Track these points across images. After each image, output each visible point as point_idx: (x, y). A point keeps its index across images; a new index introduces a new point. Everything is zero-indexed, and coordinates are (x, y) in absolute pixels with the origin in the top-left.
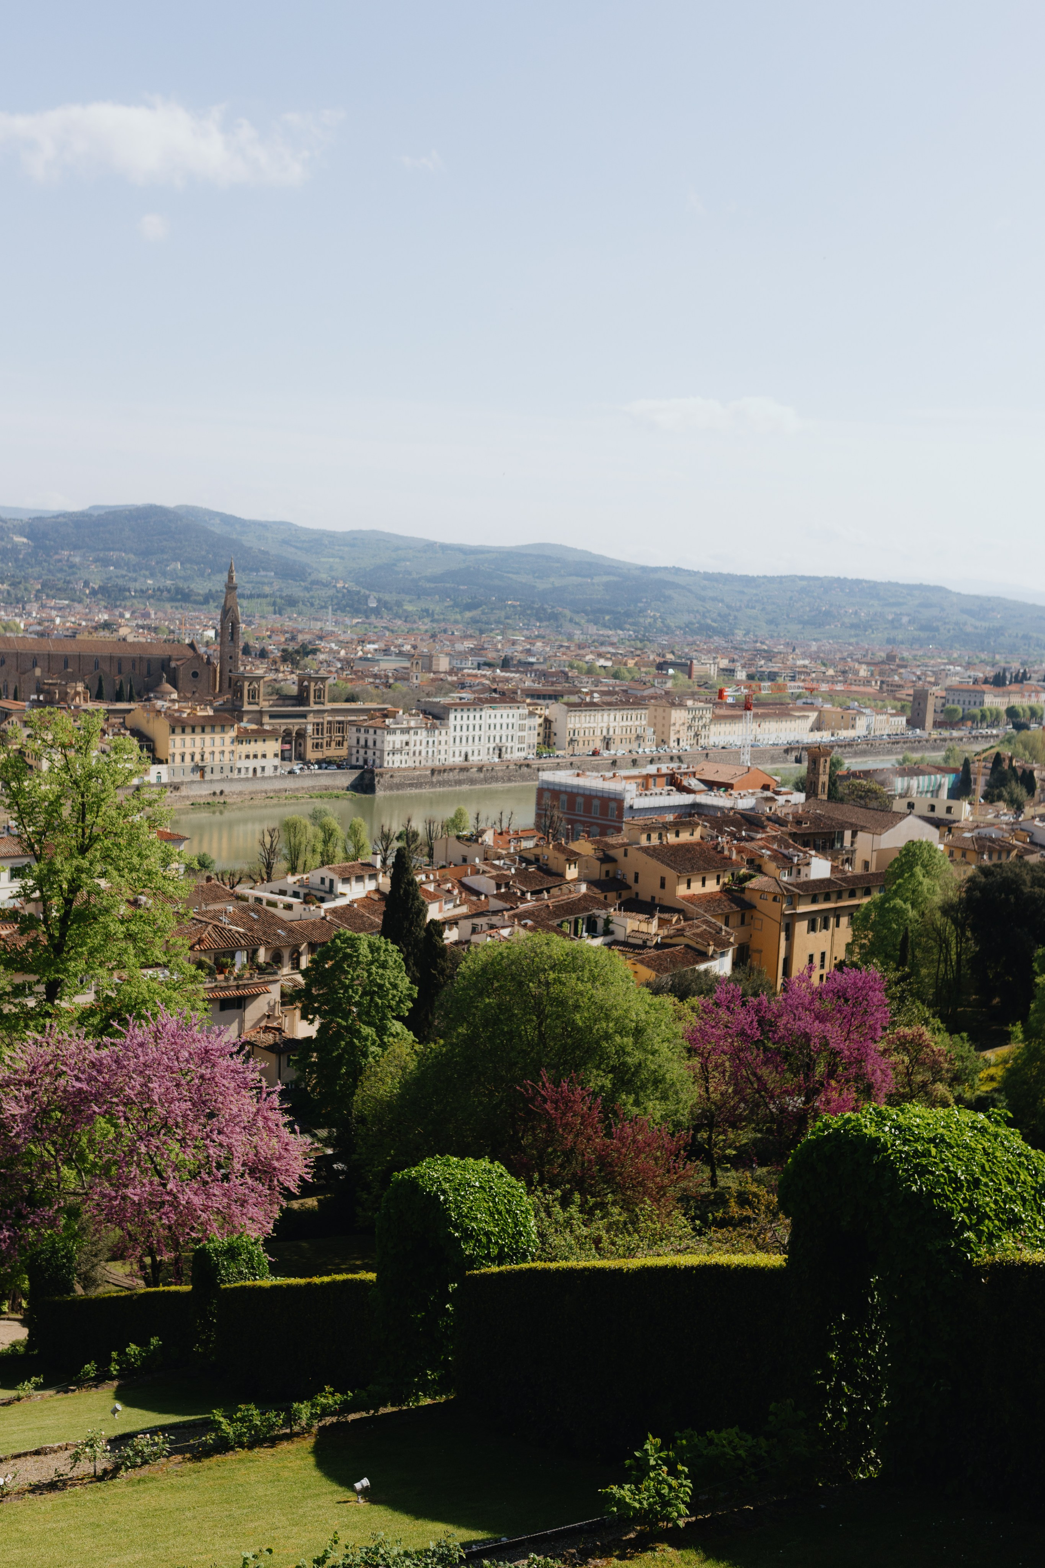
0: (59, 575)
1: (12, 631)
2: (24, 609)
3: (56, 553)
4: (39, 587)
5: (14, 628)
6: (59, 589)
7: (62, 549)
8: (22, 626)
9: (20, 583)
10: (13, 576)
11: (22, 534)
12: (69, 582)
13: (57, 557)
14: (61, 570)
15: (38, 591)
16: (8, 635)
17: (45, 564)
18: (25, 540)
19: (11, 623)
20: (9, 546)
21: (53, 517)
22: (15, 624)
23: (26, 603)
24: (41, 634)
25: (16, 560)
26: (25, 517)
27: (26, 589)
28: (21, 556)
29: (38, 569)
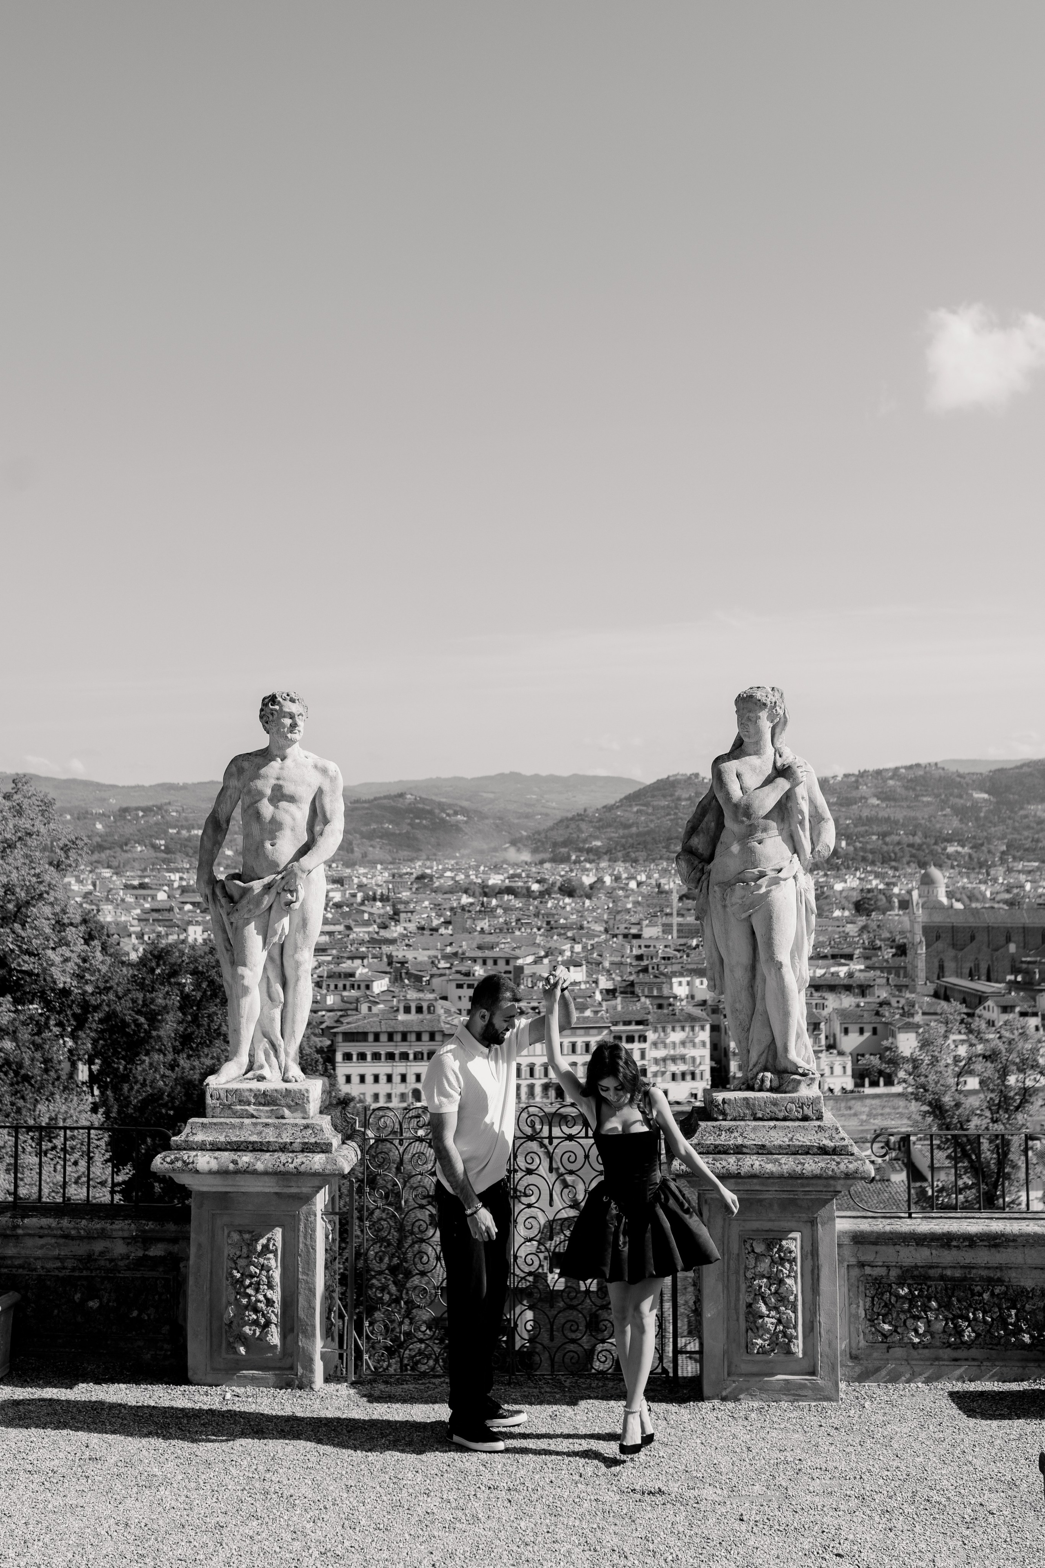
0: (1026, 833)
1: (977, 900)
2: (988, 874)
3: (1022, 808)
4: (1004, 848)
5: (980, 897)
6: (1026, 850)
7: (1029, 803)
8: (988, 894)
9: (982, 845)
10: (974, 837)
11: (982, 790)
12: (1038, 841)
13: (1022, 813)
14: (1028, 827)
15: (1003, 853)
16: (974, 905)
17: (1010, 822)
18: (986, 796)
19: (976, 892)
20: (969, 804)
21: (1017, 767)
22: (980, 892)
23: (990, 867)
24: (1011, 903)
25: (977, 819)
26: (984, 770)
27: (989, 852)
28: (982, 815)
29: (1001, 827)
